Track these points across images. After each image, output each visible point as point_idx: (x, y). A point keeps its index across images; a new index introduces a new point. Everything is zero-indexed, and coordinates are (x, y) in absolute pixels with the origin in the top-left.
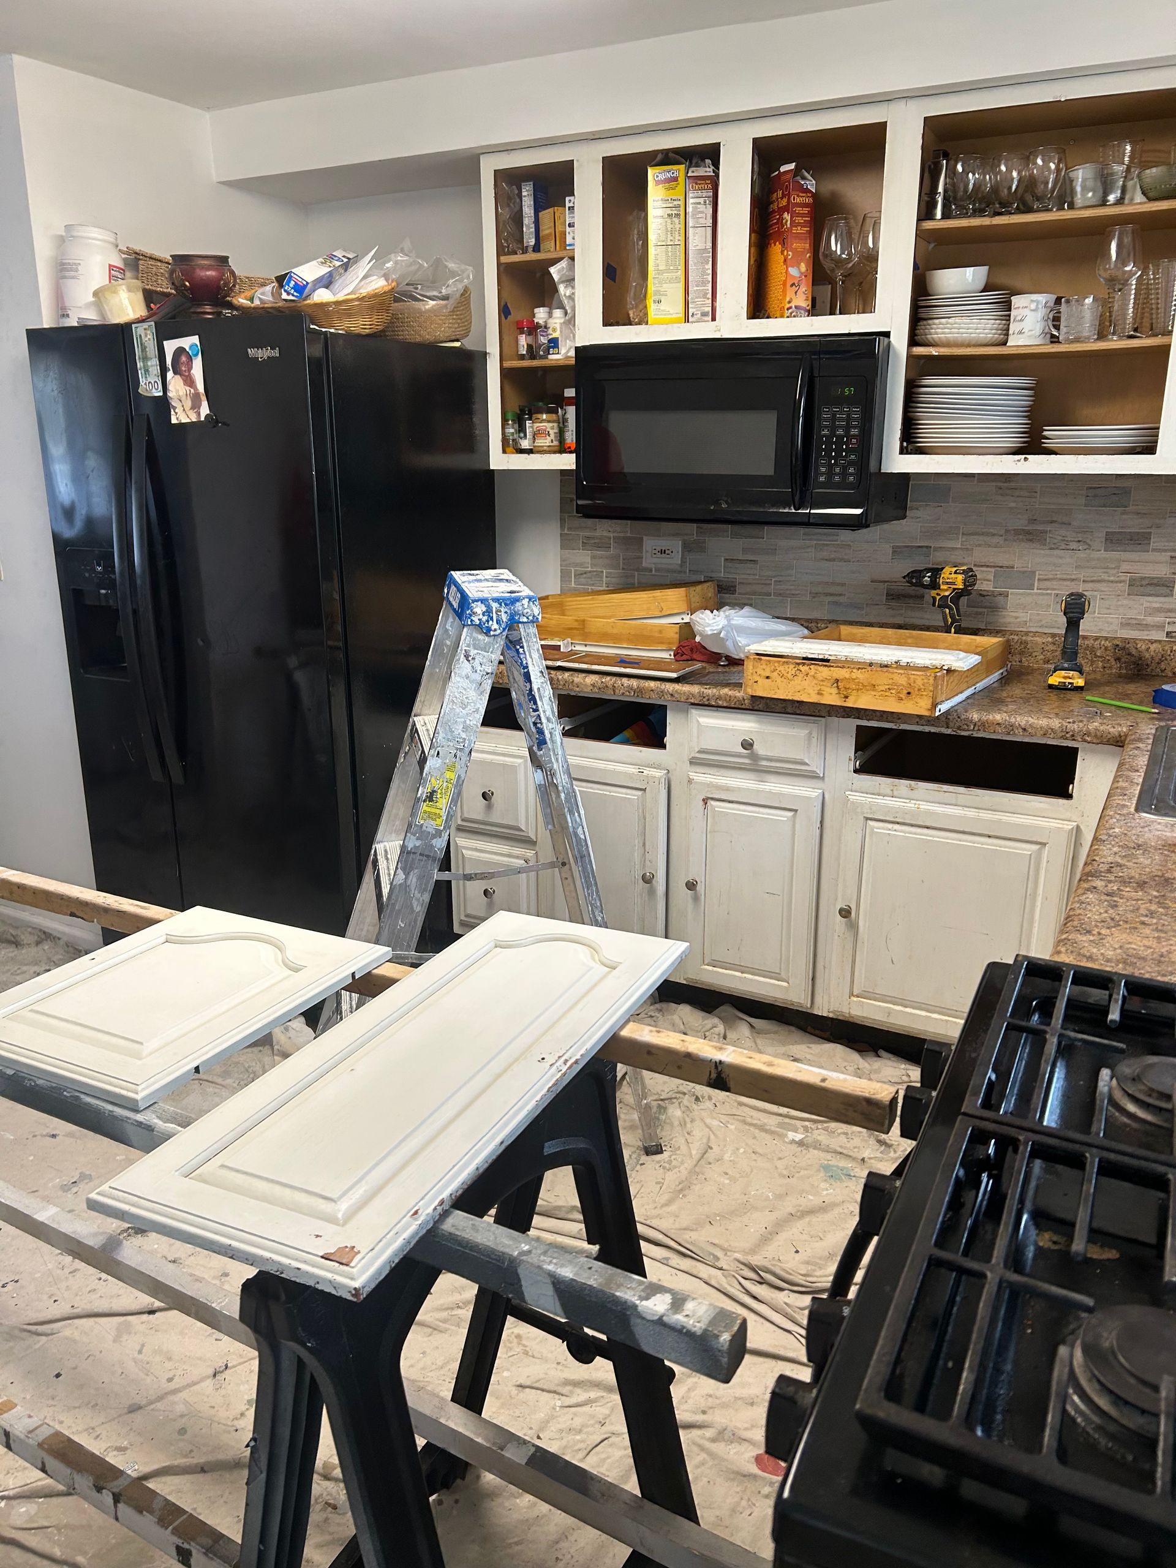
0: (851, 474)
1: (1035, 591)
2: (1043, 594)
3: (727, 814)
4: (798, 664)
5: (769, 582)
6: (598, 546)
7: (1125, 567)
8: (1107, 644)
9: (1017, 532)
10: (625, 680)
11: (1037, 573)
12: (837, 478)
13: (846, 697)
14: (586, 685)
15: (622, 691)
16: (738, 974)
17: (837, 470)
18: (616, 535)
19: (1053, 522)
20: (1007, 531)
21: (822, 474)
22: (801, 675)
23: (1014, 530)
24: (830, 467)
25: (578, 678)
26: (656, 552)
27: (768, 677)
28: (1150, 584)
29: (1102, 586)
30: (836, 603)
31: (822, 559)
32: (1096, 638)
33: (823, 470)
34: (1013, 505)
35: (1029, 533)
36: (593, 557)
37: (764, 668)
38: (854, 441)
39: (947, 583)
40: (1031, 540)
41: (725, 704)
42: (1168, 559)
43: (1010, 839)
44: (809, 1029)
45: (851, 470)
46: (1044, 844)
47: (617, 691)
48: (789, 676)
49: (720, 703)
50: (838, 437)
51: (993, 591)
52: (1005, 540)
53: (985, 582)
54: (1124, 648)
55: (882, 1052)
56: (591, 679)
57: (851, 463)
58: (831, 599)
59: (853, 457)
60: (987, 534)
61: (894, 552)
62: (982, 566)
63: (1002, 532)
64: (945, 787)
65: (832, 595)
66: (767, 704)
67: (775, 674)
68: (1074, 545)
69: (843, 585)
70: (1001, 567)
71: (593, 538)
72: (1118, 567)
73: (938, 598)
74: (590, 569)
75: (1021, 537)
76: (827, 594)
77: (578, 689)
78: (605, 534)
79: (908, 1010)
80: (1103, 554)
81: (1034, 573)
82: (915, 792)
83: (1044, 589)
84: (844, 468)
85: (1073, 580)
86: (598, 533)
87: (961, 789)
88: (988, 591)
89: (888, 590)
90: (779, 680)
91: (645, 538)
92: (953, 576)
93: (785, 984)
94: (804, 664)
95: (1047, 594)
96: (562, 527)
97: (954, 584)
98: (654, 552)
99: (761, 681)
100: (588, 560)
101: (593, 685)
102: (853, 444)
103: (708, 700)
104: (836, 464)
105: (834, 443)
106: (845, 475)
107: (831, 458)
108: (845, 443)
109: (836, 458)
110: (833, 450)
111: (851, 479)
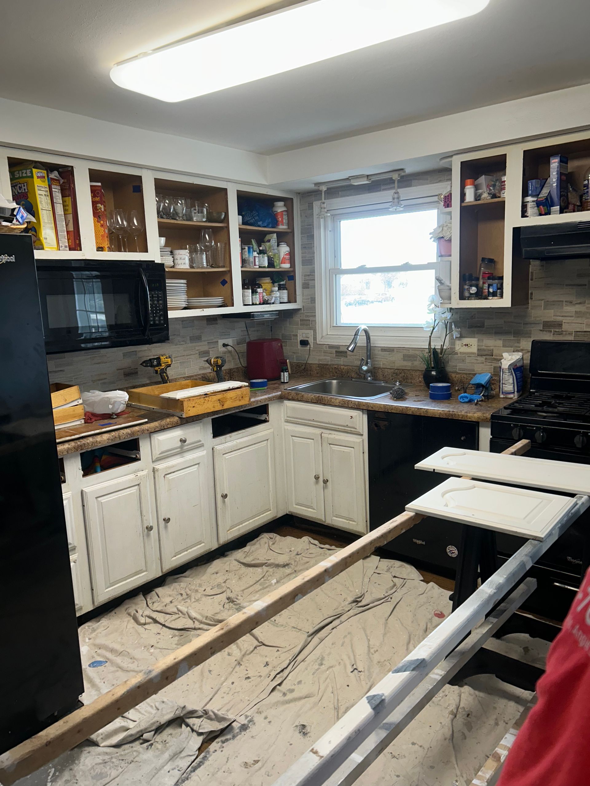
0: (162, 320)
2: (176, 363)
3: (174, 478)
4: (205, 397)
5: (71, 379)
7: (197, 348)
8: (200, 377)
10: (122, 431)
12: (157, 322)
13: (223, 405)
14: (104, 441)
15: (124, 437)
16: (186, 553)
17: (157, 318)
19: (175, 335)
21: (151, 321)
22: (206, 402)
24: (154, 317)
25: (98, 438)
27: (194, 407)
28: (204, 353)
29: (192, 356)
30: (104, 383)
31: (95, 364)
32: (196, 375)
33: (152, 319)
37: (192, 404)
39: (164, 363)
41: (171, 426)
42: (207, 344)
43: (259, 442)
44: (199, 564)
45: (162, 318)
46: (268, 440)
47: (121, 438)
48: (202, 403)
49: (169, 426)
50: (155, 304)
54: (204, 377)
55: (228, 553)
56: (106, 437)
57: (161, 315)
58: (101, 382)
59: (161, 313)
61: (124, 355)
64: (240, 432)
65: (102, 380)
66: (186, 420)
67: (196, 404)
68: (182, 343)
69: (106, 374)
72: (195, 349)
73: (159, 370)
76: (99, 380)
77: (100, 444)
79: (244, 525)
80: (190, 345)
82: (232, 437)
84: (160, 318)
85: (183, 356)
87: (244, 431)
89: (124, 372)
90: (198, 406)
92: (166, 359)
93: (203, 544)
94: (207, 397)
97: (168, 362)
99: (191, 409)
101: (108, 439)
102: (161, 307)
104: (156, 316)
105: (154, 307)
106: (160, 320)
107: (154, 313)
108: (158, 307)
109: (156, 313)
110: (154, 310)
111: (162, 322)
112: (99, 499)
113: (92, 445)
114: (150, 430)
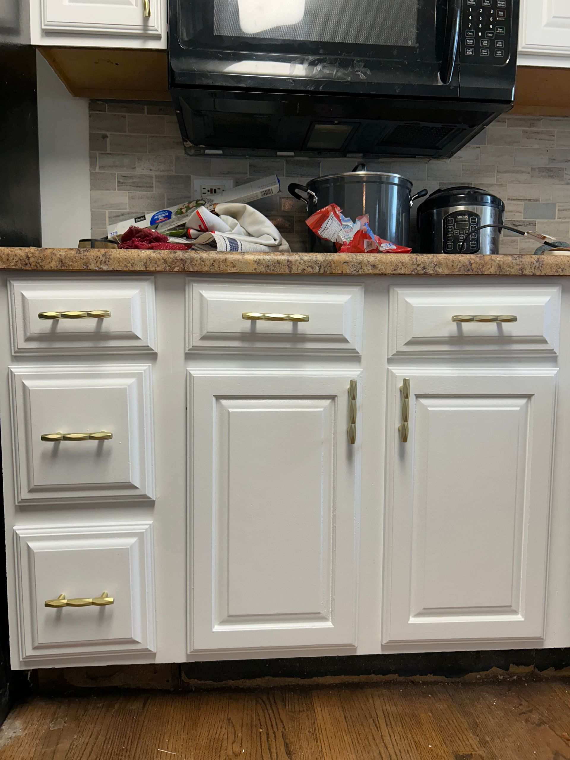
0: (499, 48)
1: (556, 220)
6: (137, 186)
9: (542, 170)
11: (557, 205)
12: (484, 52)
17: (485, 43)
18: (158, 173)
20: (533, 169)
21: (469, 47)
23: (538, 168)
24: (477, 40)
26: (206, 191)
33: (470, 42)
34: (536, 146)
35: (549, 170)
36: (132, 198)
38: (501, 14)
40: (552, 177)
41: (446, 272)
45: (499, 44)
49: (440, 270)
50: (484, 8)
51: (524, 222)
52: (532, 177)
53: (517, 214)
57: (498, 37)
59: (500, 30)
60: (517, 172)
62: (514, 200)
63: (529, 170)
70: (530, 200)
71: (131, 177)
74: (128, 211)
75: (544, 174)
78: (146, 172)
81: (554, 204)
83: (563, 218)
84: (492, 42)
86: (138, 171)
88: (519, 222)
91: (193, 177)
95: (566, 222)
96: (93, 165)
98: (203, 191)
100: (126, 200)
102: (500, 17)
103: (424, 268)
104: (483, 36)
105: (481, 14)
106: (492, 48)
107: (478, 30)
108: (491, 15)
109: (483, 30)
110: (480, 22)
111: (499, 53)
112: (224, 402)
113: (213, 265)
114: (379, 266)
